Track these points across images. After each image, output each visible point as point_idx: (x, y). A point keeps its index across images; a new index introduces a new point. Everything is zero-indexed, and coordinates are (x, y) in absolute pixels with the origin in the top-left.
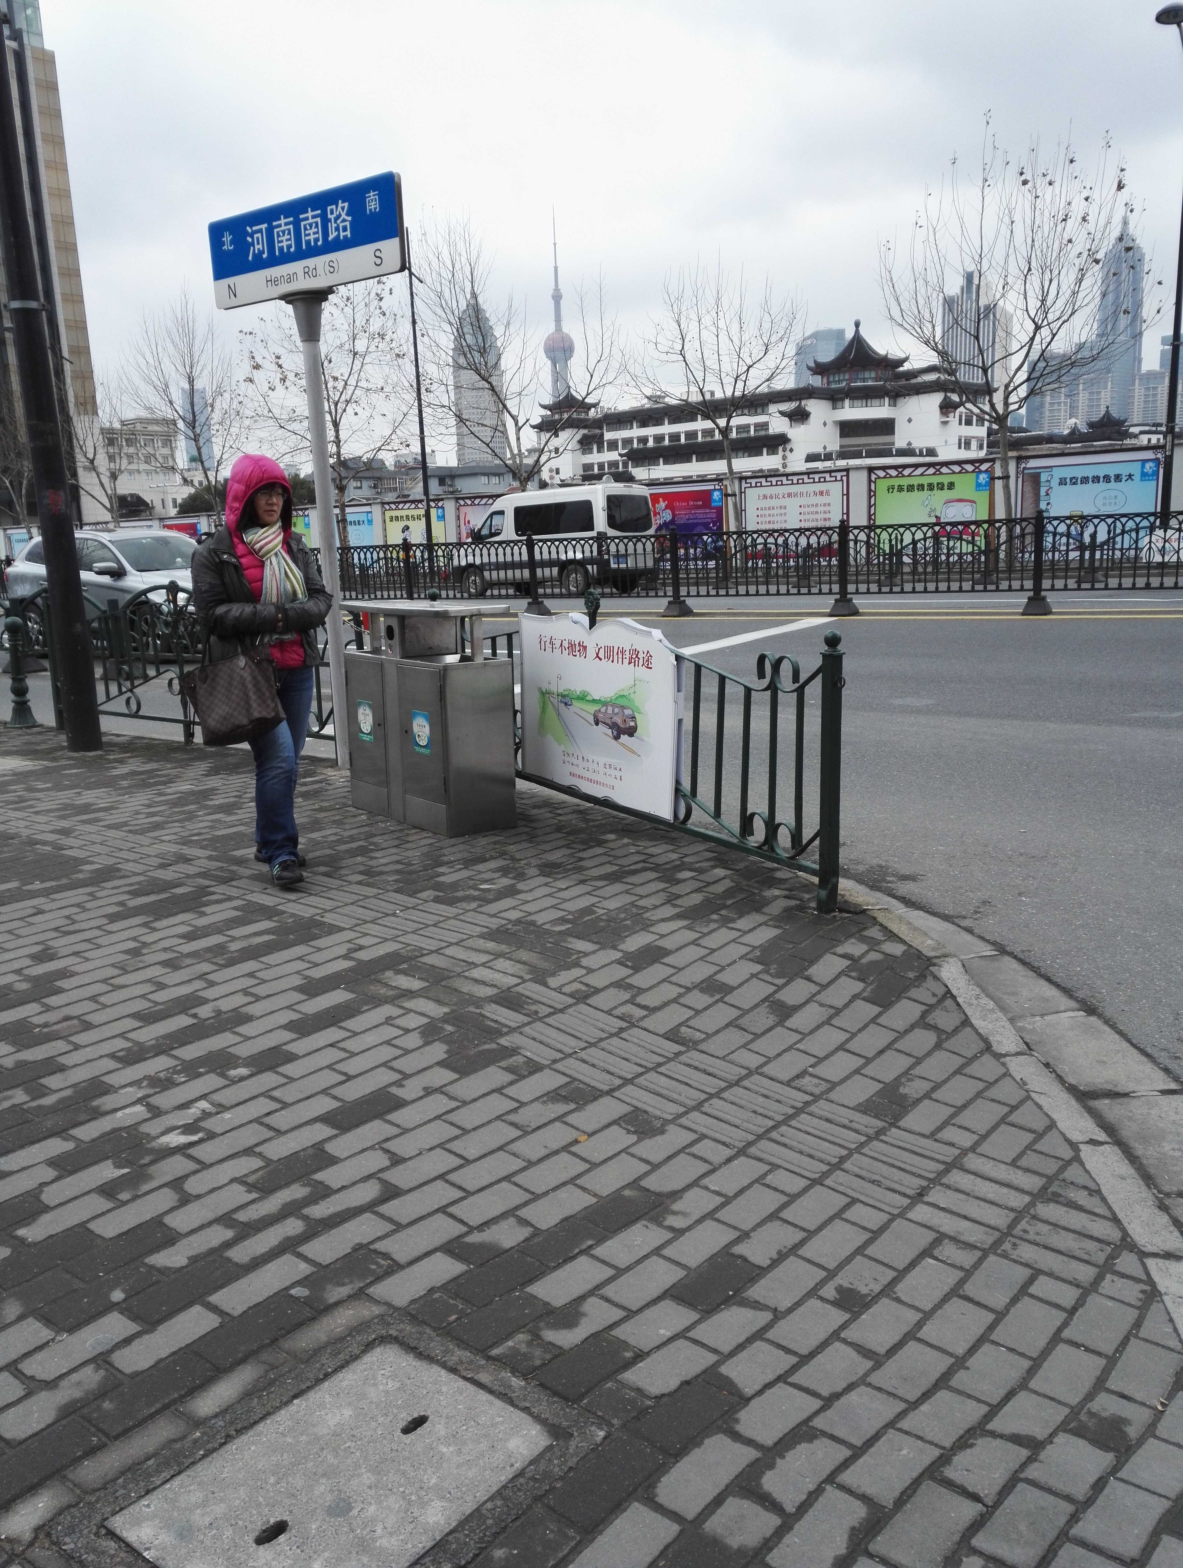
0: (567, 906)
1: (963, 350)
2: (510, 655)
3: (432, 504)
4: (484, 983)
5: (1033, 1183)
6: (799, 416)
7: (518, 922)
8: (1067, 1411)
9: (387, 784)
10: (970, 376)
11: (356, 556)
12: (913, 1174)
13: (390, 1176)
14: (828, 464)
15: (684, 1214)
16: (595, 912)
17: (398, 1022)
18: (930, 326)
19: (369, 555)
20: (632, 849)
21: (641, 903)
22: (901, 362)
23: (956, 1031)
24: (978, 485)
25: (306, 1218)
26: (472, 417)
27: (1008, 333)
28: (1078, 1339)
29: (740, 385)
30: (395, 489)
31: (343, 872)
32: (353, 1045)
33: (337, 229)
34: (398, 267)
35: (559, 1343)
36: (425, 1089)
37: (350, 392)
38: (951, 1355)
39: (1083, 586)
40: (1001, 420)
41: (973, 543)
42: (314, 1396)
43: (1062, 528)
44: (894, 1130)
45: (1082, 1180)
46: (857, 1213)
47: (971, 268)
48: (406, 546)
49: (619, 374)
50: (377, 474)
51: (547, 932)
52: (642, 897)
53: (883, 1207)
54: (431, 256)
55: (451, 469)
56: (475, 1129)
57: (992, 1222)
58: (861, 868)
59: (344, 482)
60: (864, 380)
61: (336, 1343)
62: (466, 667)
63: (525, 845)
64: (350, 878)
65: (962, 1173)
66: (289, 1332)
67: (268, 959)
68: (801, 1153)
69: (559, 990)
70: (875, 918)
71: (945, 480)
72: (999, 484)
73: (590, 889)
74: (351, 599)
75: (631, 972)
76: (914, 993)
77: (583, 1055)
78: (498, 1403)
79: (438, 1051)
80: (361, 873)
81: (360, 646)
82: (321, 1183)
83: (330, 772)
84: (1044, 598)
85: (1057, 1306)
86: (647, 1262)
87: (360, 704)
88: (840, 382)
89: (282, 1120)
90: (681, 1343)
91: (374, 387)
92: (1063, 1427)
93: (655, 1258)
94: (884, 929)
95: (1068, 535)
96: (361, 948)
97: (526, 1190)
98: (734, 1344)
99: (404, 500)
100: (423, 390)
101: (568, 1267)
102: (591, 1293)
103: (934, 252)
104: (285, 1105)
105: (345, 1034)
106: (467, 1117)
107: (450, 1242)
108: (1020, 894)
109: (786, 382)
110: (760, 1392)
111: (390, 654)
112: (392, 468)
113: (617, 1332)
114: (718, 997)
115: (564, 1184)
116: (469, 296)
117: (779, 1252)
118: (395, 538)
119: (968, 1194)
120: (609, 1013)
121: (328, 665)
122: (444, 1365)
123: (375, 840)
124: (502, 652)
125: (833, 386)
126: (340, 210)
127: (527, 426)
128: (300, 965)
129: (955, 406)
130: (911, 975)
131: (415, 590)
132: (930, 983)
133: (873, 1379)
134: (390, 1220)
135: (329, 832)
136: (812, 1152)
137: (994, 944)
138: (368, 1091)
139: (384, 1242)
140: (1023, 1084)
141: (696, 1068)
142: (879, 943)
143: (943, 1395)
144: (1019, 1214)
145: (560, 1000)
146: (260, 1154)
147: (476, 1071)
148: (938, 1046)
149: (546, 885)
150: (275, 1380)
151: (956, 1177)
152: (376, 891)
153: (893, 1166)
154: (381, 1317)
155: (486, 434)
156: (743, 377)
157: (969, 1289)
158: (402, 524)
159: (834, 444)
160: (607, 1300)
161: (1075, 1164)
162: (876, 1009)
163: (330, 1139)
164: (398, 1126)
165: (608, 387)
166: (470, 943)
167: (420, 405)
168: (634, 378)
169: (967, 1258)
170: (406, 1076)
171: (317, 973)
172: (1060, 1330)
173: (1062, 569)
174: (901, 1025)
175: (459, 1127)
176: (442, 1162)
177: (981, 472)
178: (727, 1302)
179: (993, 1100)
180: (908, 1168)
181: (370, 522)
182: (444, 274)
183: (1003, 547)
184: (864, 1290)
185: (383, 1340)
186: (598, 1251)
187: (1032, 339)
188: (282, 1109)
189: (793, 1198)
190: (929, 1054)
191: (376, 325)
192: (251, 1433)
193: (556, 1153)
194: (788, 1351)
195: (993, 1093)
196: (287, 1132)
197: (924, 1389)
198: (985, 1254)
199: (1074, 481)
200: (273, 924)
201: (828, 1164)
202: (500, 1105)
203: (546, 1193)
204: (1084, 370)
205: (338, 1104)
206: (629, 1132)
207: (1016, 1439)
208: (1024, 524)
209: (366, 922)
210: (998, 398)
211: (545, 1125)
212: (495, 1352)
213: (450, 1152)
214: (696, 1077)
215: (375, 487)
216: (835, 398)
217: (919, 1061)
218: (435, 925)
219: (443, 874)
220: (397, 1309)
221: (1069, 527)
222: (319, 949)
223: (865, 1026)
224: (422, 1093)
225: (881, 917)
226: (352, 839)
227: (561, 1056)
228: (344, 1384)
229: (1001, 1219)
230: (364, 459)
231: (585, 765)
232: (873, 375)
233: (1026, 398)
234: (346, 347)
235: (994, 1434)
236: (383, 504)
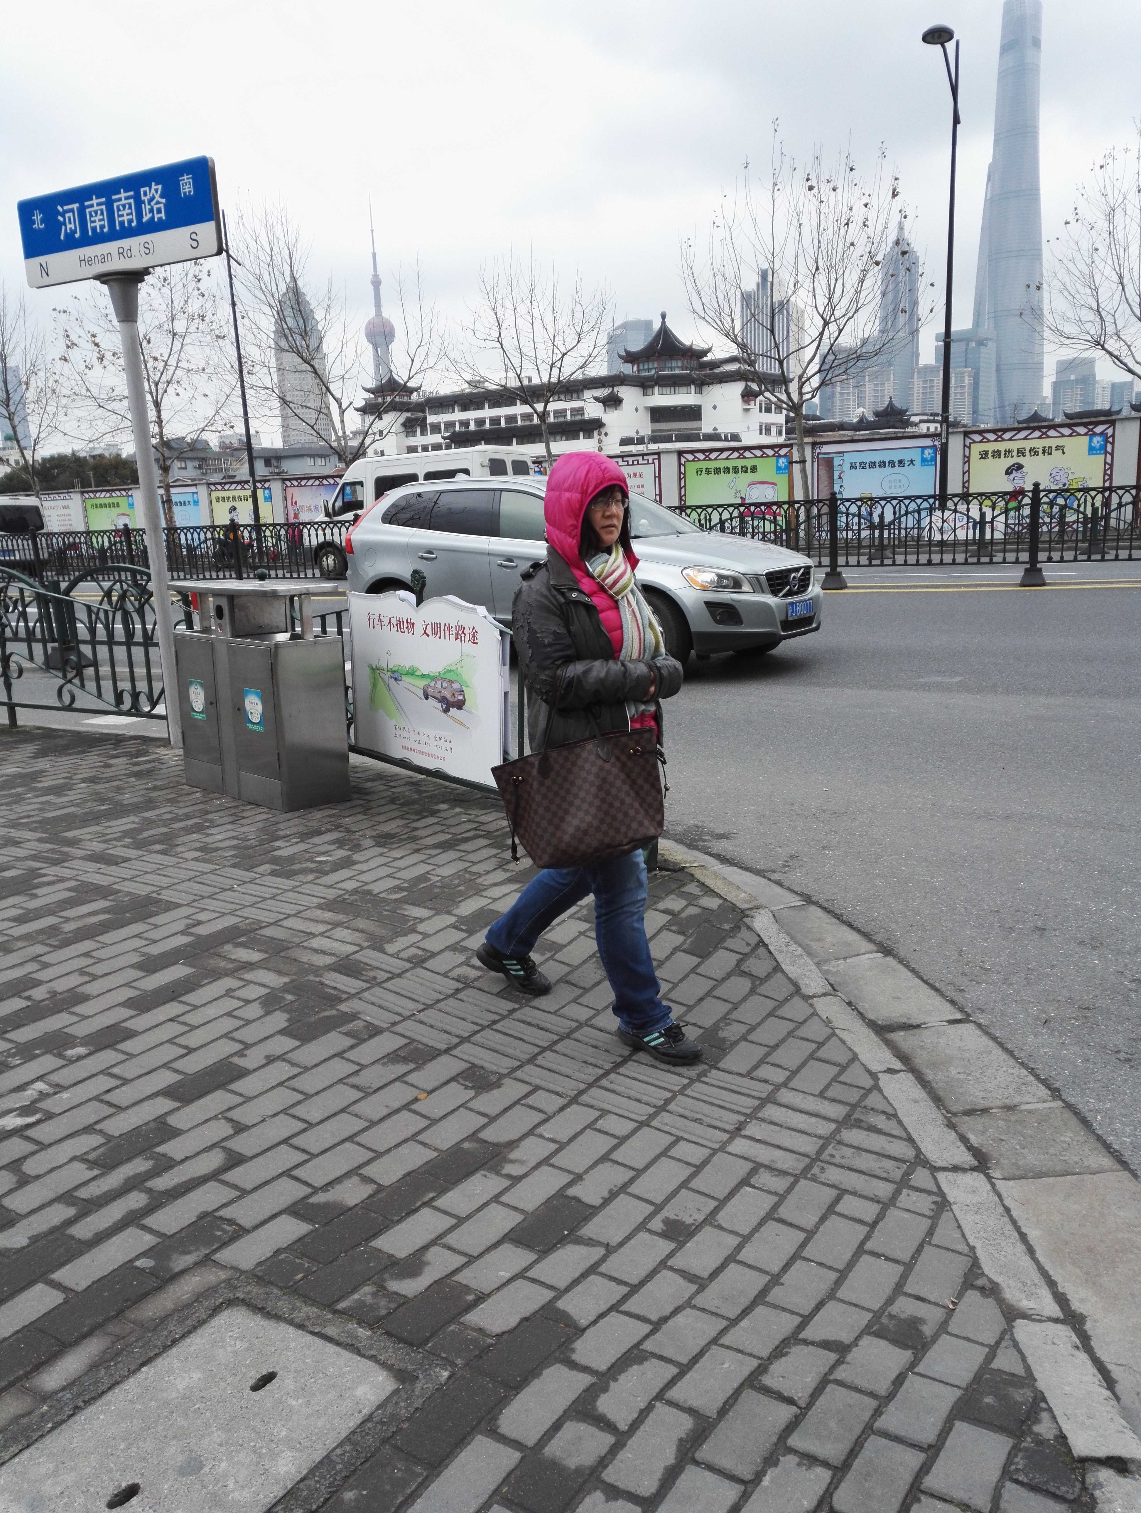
0: (403, 874)
1: (760, 342)
2: (340, 632)
3: (259, 485)
4: (323, 952)
5: (837, 1111)
6: (613, 402)
7: (355, 891)
8: (870, 1316)
9: (220, 761)
10: (767, 367)
11: (182, 536)
12: (732, 1110)
13: (233, 1144)
14: (641, 448)
15: (522, 1162)
16: (429, 880)
17: (238, 993)
18: (729, 319)
19: (196, 535)
20: (464, 818)
21: (474, 869)
22: (705, 353)
23: (768, 976)
24: (778, 468)
25: (150, 1191)
26: (295, 400)
27: (800, 328)
28: (880, 1250)
29: (555, 371)
30: (221, 470)
31: (179, 849)
32: (194, 1018)
33: (151, 211)
34: (215, 251)
35: (403, 1292)
36: (267, 1057)
37: (170, 373)
38: (767, 1273)
39: (874, 562)
40: (795, 408)
41: (775, 522)
42: (161, 1363)
43: (854, 509)
44: (714, 1071)
45: (881, 1105)
46: (682, 1150)
47: (765, 266)
48: (233, 527)
49: (439, 359)
50: (202, 455)
51: (384, 900)
52: (474, 863)
53: (704, 1142)
54: (249, 239)
55: (275, 450)
56: (317, 1093)
57: (802, 1150)
58: (680, 829)
59: (168, 463)
60: (672, 369)
61: (183, 1309)
62: (296, 644)
63: (360, 817)
64: (185, 855)
65: (775, 1107)
66: (135, 1303)
67: (106, 938)
68: (629, 1098)
69: (396, 956)
70: (692, 875)
71: (749, 463)
72: (796, 468)
73: (423, 857)
74: (179, 579)
75: (465, 935)
76: (730, 943)
77: (421, 1016)
78: (346, 1354)
79: (279, 1020)
80: (196, 849)
81: (190, 626)
82: (164, 1155)
83: (163, 751)
84: (840, 574)
85: (861, 1222)
86: (486, 1209)
87: (191, 683)
88: (650, 370)
89: (121, 1096)
90: (520, 1282)
91: (195, 368)
92: (867, 1331)
93: (494, 1205)
94: (701, 884)
95: (859, 515)
96: (199, 923)
97: (368, 1149)
98: (570, 1280)
99: (230, 480)
100: (245, 372)
101: (411, 1220)
102: (434, 1242)
103: (731, 250)
104: (125, 1082)
105: (183, 1008)
106: (309, 1082)
107: (295, 1204)
108: (823, 848)
109: (599, 369)
110: (595, 1322)
111: (221, 633)
112: (217, 449)
113: (459, 1278)
114: (548, 955)
115: (405, 1141)
116: (288, 280)
117: (610, 1191)
118: (223, 518)
119: (781, 1126)
120: (445, 975)
121: (157, 645)
122: (291, 1323)
123: (210, 817)
124: (332, 629)
125: (643, 374)
126: (154, 192)
127: (351, 409)
128: (137, 943)
129: (756, 395)
130: (727, 927)
131: (244, 570)
132: (744, 933)
133: (699, 1301)
134: (235, 1187)
135: (163, 810)
136: (639, 1096)
137: (801, 894)
138: (210, 1062)
139: (229, 1208)
140: (828, 1022)
141: (529, 1024)
142: (697, 897)
143: (760, 1310)
144: (827, 1141)
145: (397, 965)
146: (101, 1131)
147: (315, 1037)
148: (753, 991)
149: (381, 855)
150: (122, 1349)
151: (771, 1112)
152: (212, 867)
153: (713, 1104)
154: (228, 1281)
155: (310, 416)
156: (558, 364)
157: (783, 1212)
158: (228, 505)
159: (646, 428)
160: (450, 1248)
161: (875, 1093)
162: (697, 960)
163: (172, 1111)
164: (241, 1095)
165: (429, 372)
166: (308, 914)
167: (243, 387)
168: (454, 363)
169: (780, 1184)
170: (247, 1046)
171: (155, 950)
172: (863, 1243)
173: (855, 547)
174: (718, 974)
175: (301, 1093)
176: (286, 1126)
177: (780, 456)
178: (562, 1241)
179: (802, 1039)
180: (727, 1105)
181: (196, 503)
182: (262, 257)
183: (803, 526)
184: (689, 1221)
185: (230, 1303)
186: (439, 1203)
187: (822, 334)
188: (122, 1085)
189: (622, 1140)
190: (745, 999)
191: (195, 306)
192: (99, 1403)
193: (397, 1111)
194: (620, 1282)
195: (803, 1032)
196: (127, 1108)
197: (743, 1307)
198: (797, 1178)
199: (863, 466)
200: (108, 904)
201: (654, 1106)
202: (341, 1068)
203: (389, 1151)
204: (869, 363)
205: (180, 1077)
206: (466, 1087)
207: (826, 1345)
208: (820, 505)
209: (203, 897)
210: (793, 387)
211: (386, 1085)
212: (342, 1305)
213: (294, 1117)
214: (530, 1033)
215: (200, 467)
216: (645, 385)
217: (736, 1006)
218: (272, 898)
219: (279, 848)
220: (243, 1272)
221: (859, 508)
222: (157, 926)
223: (686, 976)
224: (264, 1062)
225: (698, 874)
226: (187, 817)
227: (399, 1018)
228: (192, 1348)
229: (809, 1146)
230: (188, 440)
231: (417, 737)
232: (680, 364)
233: (818, 388)
234: (165, 327)
235: (806, 1342)
236: (209, 484)
